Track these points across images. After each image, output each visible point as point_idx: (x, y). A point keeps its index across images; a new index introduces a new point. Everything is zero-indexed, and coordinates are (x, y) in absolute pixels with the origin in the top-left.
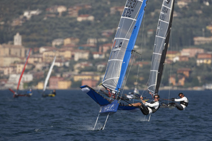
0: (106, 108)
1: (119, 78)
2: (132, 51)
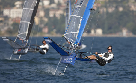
0: (65, 59)
1: (78, 33)
2: (91, 10)
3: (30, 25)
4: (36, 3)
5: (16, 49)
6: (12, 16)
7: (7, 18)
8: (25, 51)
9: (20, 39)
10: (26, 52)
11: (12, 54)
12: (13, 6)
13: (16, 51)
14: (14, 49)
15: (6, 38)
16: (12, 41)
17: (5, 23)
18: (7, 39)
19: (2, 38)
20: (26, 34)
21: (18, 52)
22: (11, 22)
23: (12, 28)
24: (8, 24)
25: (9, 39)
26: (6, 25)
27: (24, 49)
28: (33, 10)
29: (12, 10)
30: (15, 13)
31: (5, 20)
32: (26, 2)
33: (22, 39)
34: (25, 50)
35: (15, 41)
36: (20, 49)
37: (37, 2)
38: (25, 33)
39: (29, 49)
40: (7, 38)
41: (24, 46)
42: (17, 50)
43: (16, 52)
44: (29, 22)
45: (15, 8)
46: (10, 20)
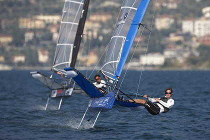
0: (97, 102)
1: (119, 61)
2: (139, 25)
3: (74, 49)
4: (83, 12)
5: (53, 89)
6: (197, 33)
7: (188, 36)
8: (68, 92)
9: (58, 73)
10: (70, 94)
11: (49, 99)
12: (200, 15)
13: (54, 92)
14: (52, 90)
15: (36, 72)
16: (47, 77)
17: (185, 46)
18: (39, 75)
19: (31, 73)
20: (68, 64)
21: (57, 94)
22: (195, 44)
23: (197, 54)
24: (191, 48)
25: (42, 74)
26: (187, 49)
27: (67, 88)
28: (78, 24)
29: (197, 22)
30: (202, 27)
31: (186, 40)
32: (65, 11)
33: (62, 73)
34: (68, 90)
35: (51, 77)
36: (61, 90)
37: (83, 10)
38: (66, 63)
39: (74, 89)
40: (38, 73)
41: (66, 84)
42: (56, 91)
43: (55, 96)
44: (72, 45)
45: (203, 18)
46: (194, 39)
